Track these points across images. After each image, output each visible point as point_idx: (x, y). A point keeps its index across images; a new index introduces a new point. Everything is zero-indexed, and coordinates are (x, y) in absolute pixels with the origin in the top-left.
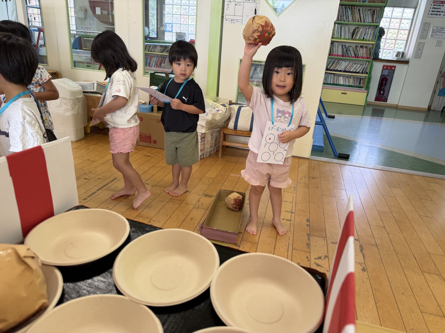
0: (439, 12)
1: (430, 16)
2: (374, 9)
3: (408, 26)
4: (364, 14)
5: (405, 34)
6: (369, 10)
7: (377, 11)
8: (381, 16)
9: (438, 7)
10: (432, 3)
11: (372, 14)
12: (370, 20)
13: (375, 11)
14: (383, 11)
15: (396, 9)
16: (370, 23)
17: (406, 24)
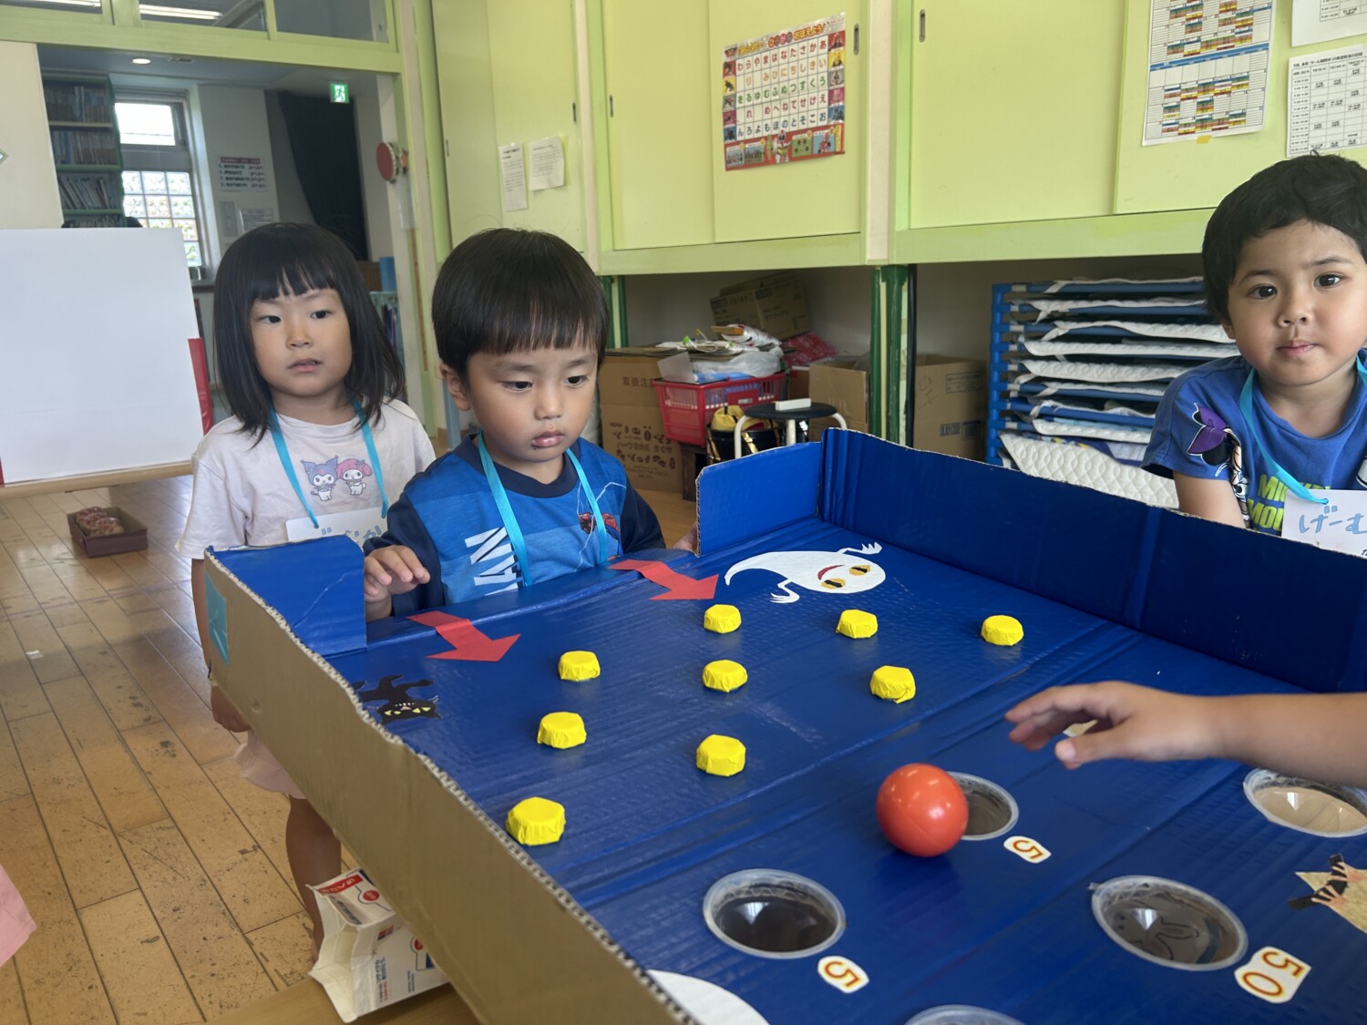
0: (242, 179)
1: (227, 188)
2: (97, 176)
3: (190, 211)
4: (76, 189)
5: (190, 228)
6: (84, 180)
7: (105, 183)
8: (119, 192)
9: (235, 170)
10: (219, 162)
11: (96, 189)
12: (98, 204)
13: (101, 182)
14: (120, 181)
15: (147, 175)
16: (98, 208)
17: (185, 208)
